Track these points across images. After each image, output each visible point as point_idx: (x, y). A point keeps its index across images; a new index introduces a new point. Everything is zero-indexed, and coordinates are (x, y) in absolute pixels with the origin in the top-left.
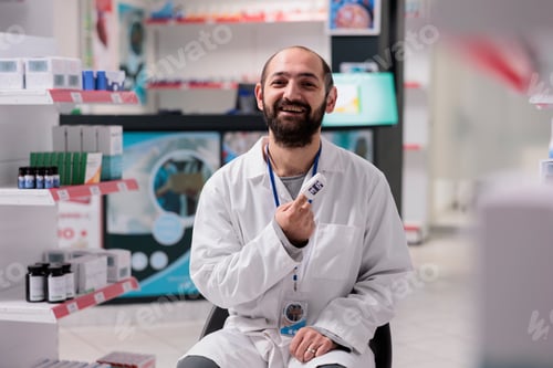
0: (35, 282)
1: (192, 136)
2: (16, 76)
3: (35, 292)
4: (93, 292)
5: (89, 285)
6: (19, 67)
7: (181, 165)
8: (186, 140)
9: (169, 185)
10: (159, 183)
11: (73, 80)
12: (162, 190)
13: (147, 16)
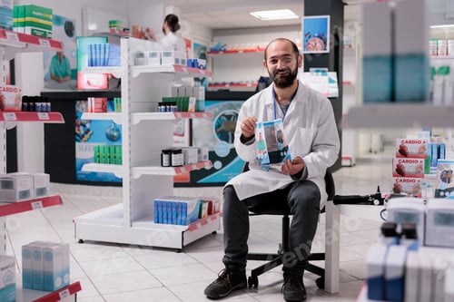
0: (166, 157)
1: (234, 103)
2: (157, 59)
3: (166, 162)
4: (191, 164)
5: (190, 161)
6: (159, 55)
7: (229, 117)
8: (232, 104)
9: (223, 127)
10: (218, 126)
11: (183, 62)
12: (219, 130)
13: (208, 50)
